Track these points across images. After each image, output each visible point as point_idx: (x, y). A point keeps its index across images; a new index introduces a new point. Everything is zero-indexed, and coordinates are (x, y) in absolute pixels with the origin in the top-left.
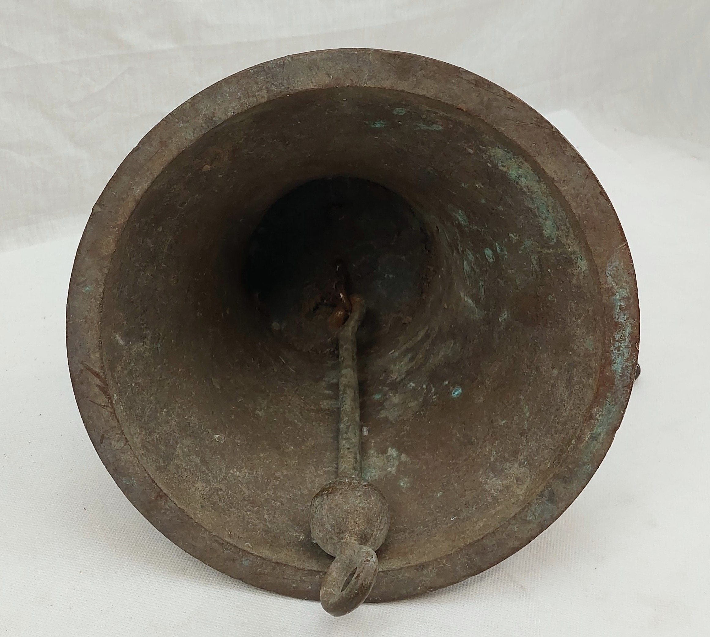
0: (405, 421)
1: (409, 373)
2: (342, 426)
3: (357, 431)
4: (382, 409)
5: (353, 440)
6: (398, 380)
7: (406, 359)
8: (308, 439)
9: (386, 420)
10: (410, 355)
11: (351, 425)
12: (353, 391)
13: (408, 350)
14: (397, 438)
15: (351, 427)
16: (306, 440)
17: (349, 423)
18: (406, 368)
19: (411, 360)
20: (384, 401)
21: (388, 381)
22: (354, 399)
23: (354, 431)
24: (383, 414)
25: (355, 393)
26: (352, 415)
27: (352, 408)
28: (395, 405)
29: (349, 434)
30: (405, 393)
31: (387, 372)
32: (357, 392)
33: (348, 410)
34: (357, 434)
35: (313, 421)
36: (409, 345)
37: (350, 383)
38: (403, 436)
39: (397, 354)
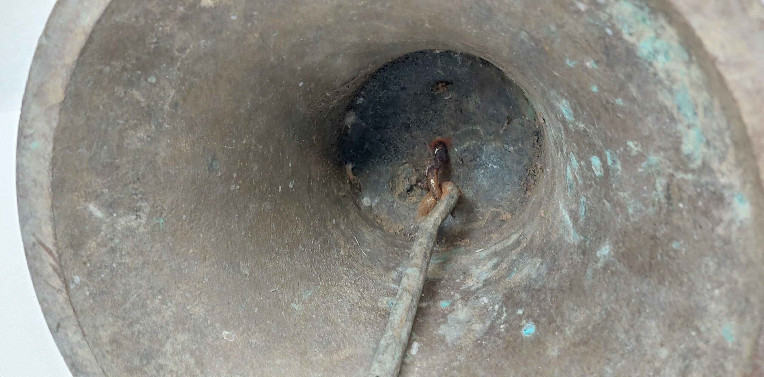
0: (462, 349)
1: (487, 283)
2: (383, 342)
3: (397, 352)
4: (443, 323)
5: (388, 365)
6: (473, 288)
7: (490, 264)
8: (345, 346)
9: (442, 340)
10: (495, 261)
11: (392, 343)
12: (411, 298)
13: (496, 254)
14: (446, 369)
15: (391, 346)
16: (342, 347)
17: (391, 341)
18: (486, 275)
19: (495, 266)
20: (450, 312)
21: (463, 287)
22: (410, 308)
23: (393, 352)
24: (442, 330)
25: (412, 301)
26: (398, 330)
27: (401, 321)
28: (459, 322)
29: (385, 357)
30: (474, 308)
31: (466, 273)
32: (415, 299)
33: (396, 322)
34: (395, 357)
35: (360, 323)
36: (498, 247)
37: (410, 288)
38: (454, 368)
39: (484, 254)
